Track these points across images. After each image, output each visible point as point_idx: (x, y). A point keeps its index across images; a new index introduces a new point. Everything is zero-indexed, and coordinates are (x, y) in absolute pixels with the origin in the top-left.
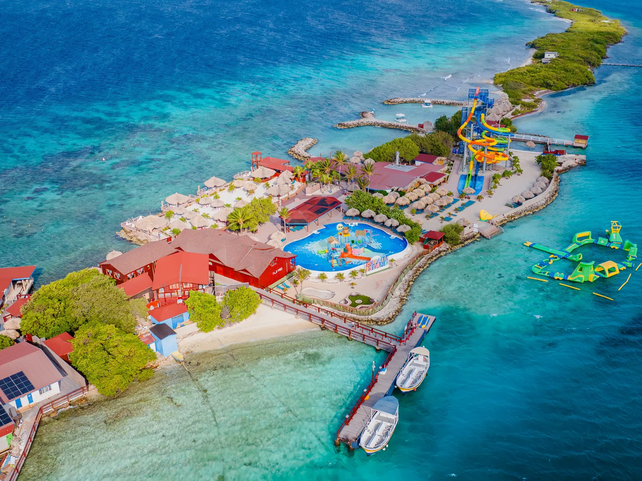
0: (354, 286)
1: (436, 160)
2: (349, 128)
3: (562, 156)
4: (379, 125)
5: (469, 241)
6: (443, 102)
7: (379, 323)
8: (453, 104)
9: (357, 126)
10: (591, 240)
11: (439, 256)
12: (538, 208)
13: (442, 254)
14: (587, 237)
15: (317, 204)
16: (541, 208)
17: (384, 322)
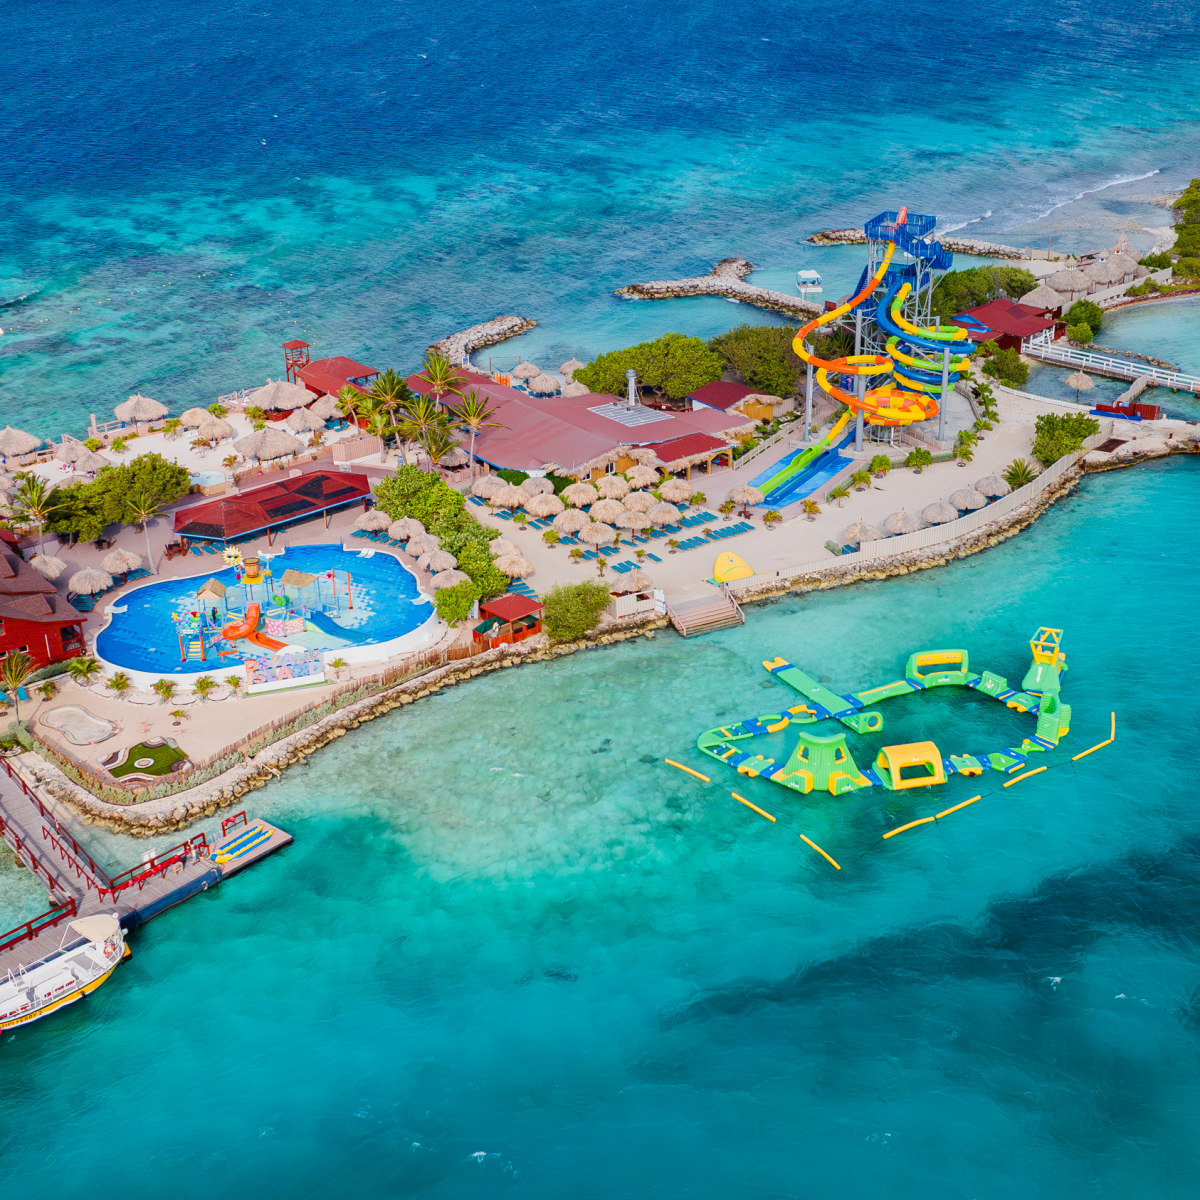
0: (183, 720)
1: (741, 403)
2: (652, 298)
3: (1145, 422)
4: (735, 296)
5: (620, 636)
6: (972, 248)
7: (134, 831)
8: (996, 252)
9: (678, 297)
10: (960, 678)
11: (497, 665)
12: (912, 562)
13: (507, 663)
14: (954, 667)
15: (299, 491)
16: (924, 565)
17: (150, 828)
